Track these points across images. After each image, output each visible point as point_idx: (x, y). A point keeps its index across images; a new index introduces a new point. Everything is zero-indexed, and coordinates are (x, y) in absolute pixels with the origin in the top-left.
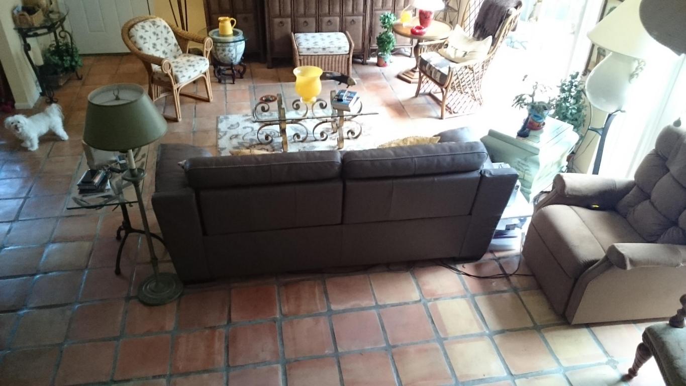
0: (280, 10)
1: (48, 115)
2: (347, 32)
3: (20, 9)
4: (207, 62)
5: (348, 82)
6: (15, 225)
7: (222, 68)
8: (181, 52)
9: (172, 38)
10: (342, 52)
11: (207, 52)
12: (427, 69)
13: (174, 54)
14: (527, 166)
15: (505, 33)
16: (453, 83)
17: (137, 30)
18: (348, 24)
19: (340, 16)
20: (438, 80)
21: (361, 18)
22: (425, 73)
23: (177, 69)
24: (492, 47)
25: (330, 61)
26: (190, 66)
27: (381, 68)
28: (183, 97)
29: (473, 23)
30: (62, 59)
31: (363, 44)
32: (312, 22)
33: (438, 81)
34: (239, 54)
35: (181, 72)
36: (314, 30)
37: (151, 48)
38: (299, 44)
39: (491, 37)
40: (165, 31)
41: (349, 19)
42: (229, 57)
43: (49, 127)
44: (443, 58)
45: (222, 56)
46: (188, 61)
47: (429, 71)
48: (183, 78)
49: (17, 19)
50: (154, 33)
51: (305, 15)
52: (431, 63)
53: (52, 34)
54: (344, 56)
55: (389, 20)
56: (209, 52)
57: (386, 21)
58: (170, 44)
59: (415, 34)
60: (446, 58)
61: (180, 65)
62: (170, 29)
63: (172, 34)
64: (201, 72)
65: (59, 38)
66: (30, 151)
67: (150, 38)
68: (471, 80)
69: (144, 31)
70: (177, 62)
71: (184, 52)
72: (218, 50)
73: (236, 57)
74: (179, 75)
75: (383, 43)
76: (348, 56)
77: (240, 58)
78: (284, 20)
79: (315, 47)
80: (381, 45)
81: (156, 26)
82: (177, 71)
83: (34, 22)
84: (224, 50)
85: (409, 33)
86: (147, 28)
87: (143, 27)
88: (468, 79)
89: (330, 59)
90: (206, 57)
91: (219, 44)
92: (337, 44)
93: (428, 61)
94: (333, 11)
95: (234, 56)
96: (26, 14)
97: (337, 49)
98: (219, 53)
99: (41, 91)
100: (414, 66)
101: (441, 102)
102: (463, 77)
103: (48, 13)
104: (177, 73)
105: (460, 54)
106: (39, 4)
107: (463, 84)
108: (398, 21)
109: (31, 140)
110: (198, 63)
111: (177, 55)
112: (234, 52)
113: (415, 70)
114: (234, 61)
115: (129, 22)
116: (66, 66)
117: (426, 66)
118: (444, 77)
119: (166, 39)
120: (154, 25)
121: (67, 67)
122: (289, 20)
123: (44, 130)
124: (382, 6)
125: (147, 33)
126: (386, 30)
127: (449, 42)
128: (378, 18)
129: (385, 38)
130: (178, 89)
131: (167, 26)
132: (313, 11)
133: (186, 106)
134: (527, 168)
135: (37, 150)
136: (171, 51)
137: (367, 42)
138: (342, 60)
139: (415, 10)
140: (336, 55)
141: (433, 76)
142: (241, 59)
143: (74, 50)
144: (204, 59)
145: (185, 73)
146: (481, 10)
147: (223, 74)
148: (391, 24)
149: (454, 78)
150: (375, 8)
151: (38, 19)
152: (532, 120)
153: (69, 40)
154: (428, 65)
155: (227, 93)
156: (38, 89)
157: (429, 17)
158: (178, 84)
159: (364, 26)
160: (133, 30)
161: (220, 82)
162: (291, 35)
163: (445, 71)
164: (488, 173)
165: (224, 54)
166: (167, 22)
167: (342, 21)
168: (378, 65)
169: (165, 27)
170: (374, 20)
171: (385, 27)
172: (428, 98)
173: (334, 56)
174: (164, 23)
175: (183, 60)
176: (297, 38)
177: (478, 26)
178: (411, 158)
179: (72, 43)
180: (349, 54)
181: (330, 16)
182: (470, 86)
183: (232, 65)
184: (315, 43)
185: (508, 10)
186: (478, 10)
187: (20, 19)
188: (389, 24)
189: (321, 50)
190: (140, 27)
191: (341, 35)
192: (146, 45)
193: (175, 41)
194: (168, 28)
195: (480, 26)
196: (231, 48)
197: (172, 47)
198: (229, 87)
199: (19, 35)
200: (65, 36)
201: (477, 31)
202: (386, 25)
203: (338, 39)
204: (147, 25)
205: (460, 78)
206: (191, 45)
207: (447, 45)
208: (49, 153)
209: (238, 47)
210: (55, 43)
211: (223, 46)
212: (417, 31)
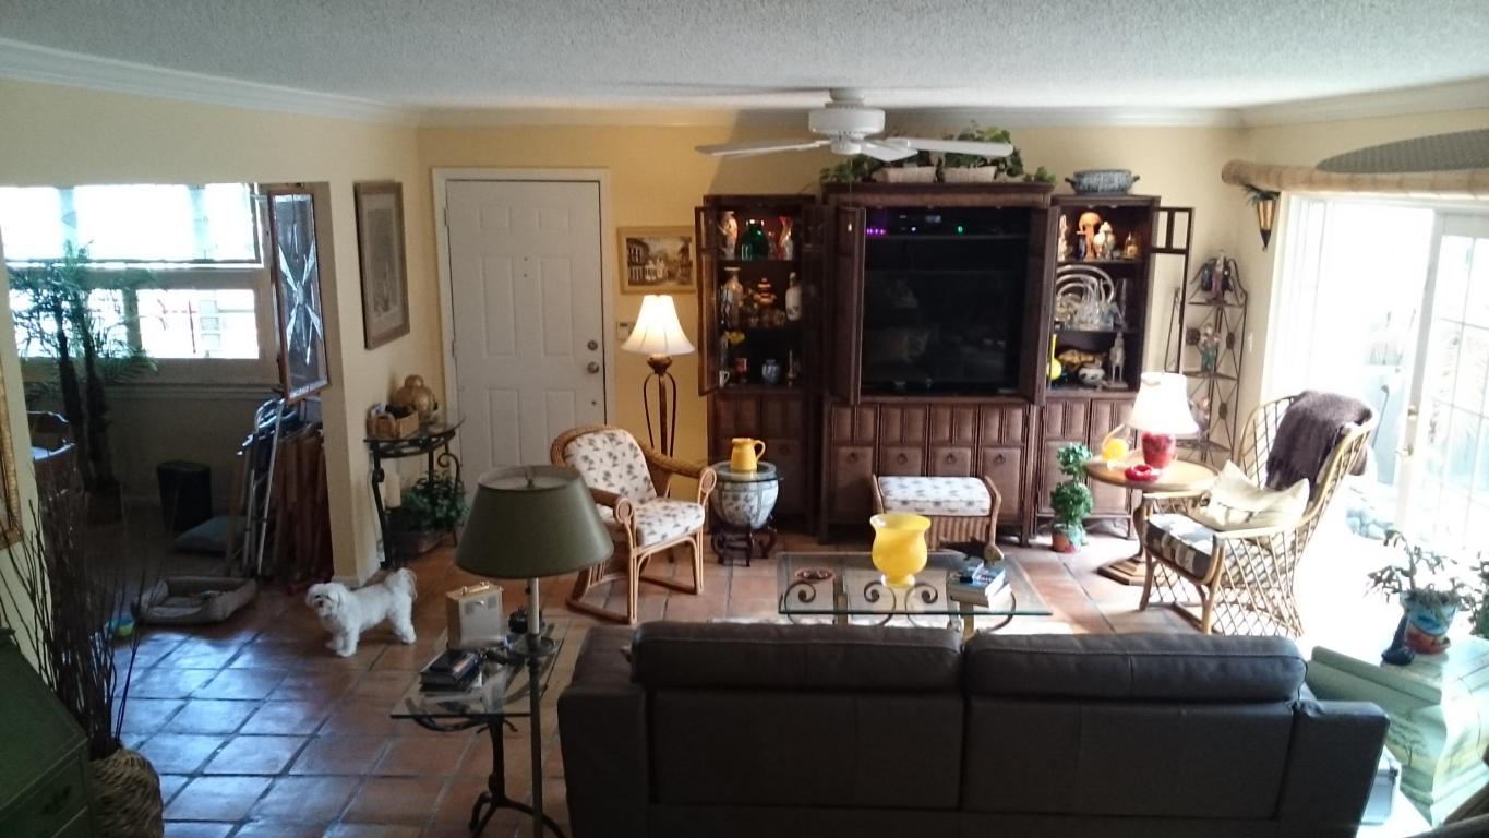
0: (852, 432)
1: (390, 590)
2: (989, 479)
3: (383, 410)
4: (702, 512)
5: (987, 554)
6: (281, 782)
7: (729, 536)
8: (653, 492)
9: (642, 466)
10: (975, 511)
11: (703, 494)
12: (1163, 545)
13: (640, 497)
14: (1416, 732)
15: (1338, 472)
16: (1226, 573)
17: (580, 446)
18: (989, 464)
19: (972, 448)
20: (1189, 567)
21: (1017, 452)
22: (1159, 555)
23: (644, 519)
24: (1312, 504)
25: (950, 529)
26: (668, 515)
27: (1061, 555)
28: (643, 584)
29: (1264, 458)
30: (433, 503)
31: (1022, 503)
32: (916, 456)
33: (1191, 571)
34: (766, 507)
35: (649, 524)
36: (919, 471)
37: (600, 480)
38: (887, 493)
39: (1305, 483)
40: (629, 453)
41: (993, 452)
42: (745, 513)
43: (387, 612)
44: (1200, 526)
45: (731, 509)
46: (666, 508)
47: (1169, 551)
48: (652, 536)
49: (374, 424)
50: (610, 454)
51: (902, 443)
52: (1173, 533)
53: (426, 456)
54: (980, 521)
55: (1076, 458)
56: (707, 496)
57: (1072, 458)
58: (635, 477)
59: (1133, 479)
60: (1207, 526)
61: (648, 513)
62: (640, 451)
63: (642, 459)
64: (687, 530)
65: (436, 466)
66: (340, 657)
67: (601, 461)
68: (1269, 571)
69: (591, 448)
70: (645, 510)
71: (660, 493)
72: (726, 497)
73: (758, 514)
74: (646, 530)
75: (1066, 504)
76: (987, 521)
77: (767, 515)
78: (858, 450)
79: (921, 499)
80: (1060, 507)
81: (614, 443)
82: (642, 523)
83: (401, 431)
84: (736, 498)
85: (1123, 477)
86: (599, 443)
87: (591, 442)
88: (1260, 569)
89: (950, 523)
90: (701, 503)
91: (728, 486)
92: (964, 495)
93: (1166, 530)
94: (959, 436)
95: (755, 510)
96: (390, 416)
97: (964, 505)
98: (725, 503)
99: (384, 560)
100: (1137, 551)
101: (1199, 622)
102: (1248, 563)
103: (426, 422)
104: (642, 527)
105: (1238, 517)
106: (416, 403)
107: (1251, 578)
108: (1098, 459)
109: (346, 635)
110: (683, 512)
111: (647, 498)
112: (754, 503)
113: (1138, 559)
114: (753, 521)
115: (567, 433)
116: (439, 515)
117: (1160, 539)
118: (1202, 560)
119: (630, 467)
120: (611, 440)
121: (441, 519)
122: (870, 451)
123: (376, 617)
124: (1063, 433)
125: (596, 452)
126: (1071, 477)
127: (1210, 495)
128: (1053, 456)
129: (1069, 492)
130: (638, 558)
131: (636, 444)
132: (919, 436)
133: (648, 600)
134: (1417, 738)
135: (353, 655)
136: (637, 489)
137: (1029, 502)
138: (975, 528)
139: (1135, 433)
140: (962, 517)
141: (1177, 561)
142: (768, 519)
143: (459, 491)
144: (696, 508)
145: (656, 527)
146: (1281, 432)
147: (729, 547)
148: (1081, 465)
149: (1227, 563)
150: (1046, 435)
151: (408, 427)
152: (1414, 630)
153: (454, 474)
154: (1165, 538)
155: (733, 581)
156: (378, 556)
157: (1165, 448)
158: (640, 548)
159: (1023, 470)
160: (572, 446)
161: (721, 562)
162: (872, 480)
163: (1205, 546)
164: (1310, 707)
165: (735, 506)
166: (635, 437)
167: (976, 456)
168: (1053, 548)
169: (631, 446)
170: (1044, 459)
171: (1070, 472)
172: (1172, 614)
173: (959, 520)
174: (630, 439)
175: (656, 507)
176: (882, 485)
177: (1276, 463)
178: (1122, 655)
179: (458, 479)
180: (990, 516)
181: (952, 446)
182: (1265, 585)
183: (747, 528)
184: (920, 492)
185: (1342, 428)
186: (1273, 434)
187: (378, 427)
188: (1078, 466)
189: (931, 506)
190: (587, 441)
191: (975, 482)
192: (592, 473)
193: (645, 472)
194: (636, 449)
195: (1280, 462)
196: (751, 495)
197: (639, 483)
198: (738, 572)
199: (370, 455)
200: (448, 464)
201: (1274, 473)
202: (1071, 466)
203: (968, 487)
204: (599, 439)
205: (1242, 563)
206: (675, 481)
207: (1208, 500)
208: (373, 664)
209: (764, 493)
210: (427, 476)
211: (735, 491)
212: (1139, 473)
